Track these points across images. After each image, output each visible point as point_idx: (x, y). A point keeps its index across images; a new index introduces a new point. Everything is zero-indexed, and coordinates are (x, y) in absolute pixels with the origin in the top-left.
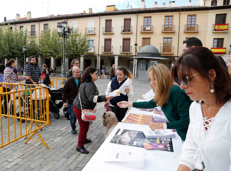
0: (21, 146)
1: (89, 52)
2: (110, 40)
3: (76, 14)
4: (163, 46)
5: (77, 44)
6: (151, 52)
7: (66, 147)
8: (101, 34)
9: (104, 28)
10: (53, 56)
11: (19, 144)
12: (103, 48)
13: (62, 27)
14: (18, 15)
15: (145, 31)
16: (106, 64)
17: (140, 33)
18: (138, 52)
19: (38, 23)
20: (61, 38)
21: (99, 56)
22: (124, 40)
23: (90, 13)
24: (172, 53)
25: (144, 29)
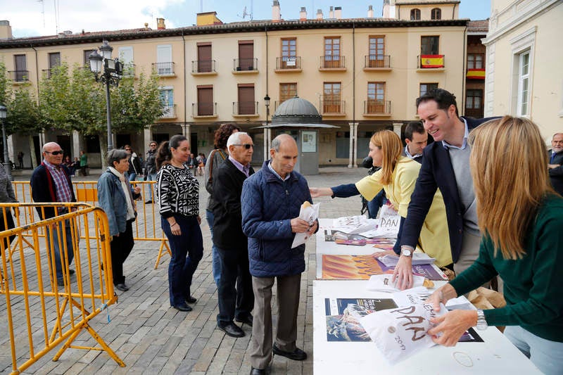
1: (165, 116)
2: (210, 89)
3: (126, 31)
4: (324, 101)
5: (136, 101)
6: (304, 112)
7: (167, 354)
8: (189, 77)
9: (196, 63)
10: (78, 130)
12: (196, 107)
13: (100, 59)
15: (283, 69)
16: (203, 142)
17: (274, 72)
18: (272, 113)
19: (32, 49)
20: (96, 86)
21: (188, 125)
22: (241, 88)
23: (159, 28)
24: (342, 114)
25: (283, 65)
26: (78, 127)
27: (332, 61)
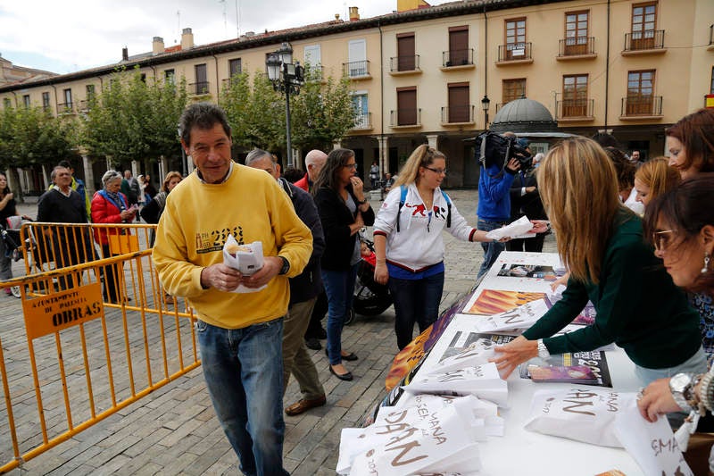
0: (195, 388)
1: (357, 128)
2: (413, 91)
3: (315, 25)
4: (564, 100)
5: (324, 110)
6: (530, 118)
8: (387, 77)
9: (396, 61)
11: (191, 382)
12: (395, 114)
13: (279, 64)
14: (158, 40)
15: (508, 60)
17: (495, 67)
18: (491, 120)
19: (212, 57)
20: (278, 95)
21: (385, 138)
22: (452, 88)
23: (351, 19)
24: (589, 117)
25: (508, 55)
26: (258, 143)
27: (577, 45)
